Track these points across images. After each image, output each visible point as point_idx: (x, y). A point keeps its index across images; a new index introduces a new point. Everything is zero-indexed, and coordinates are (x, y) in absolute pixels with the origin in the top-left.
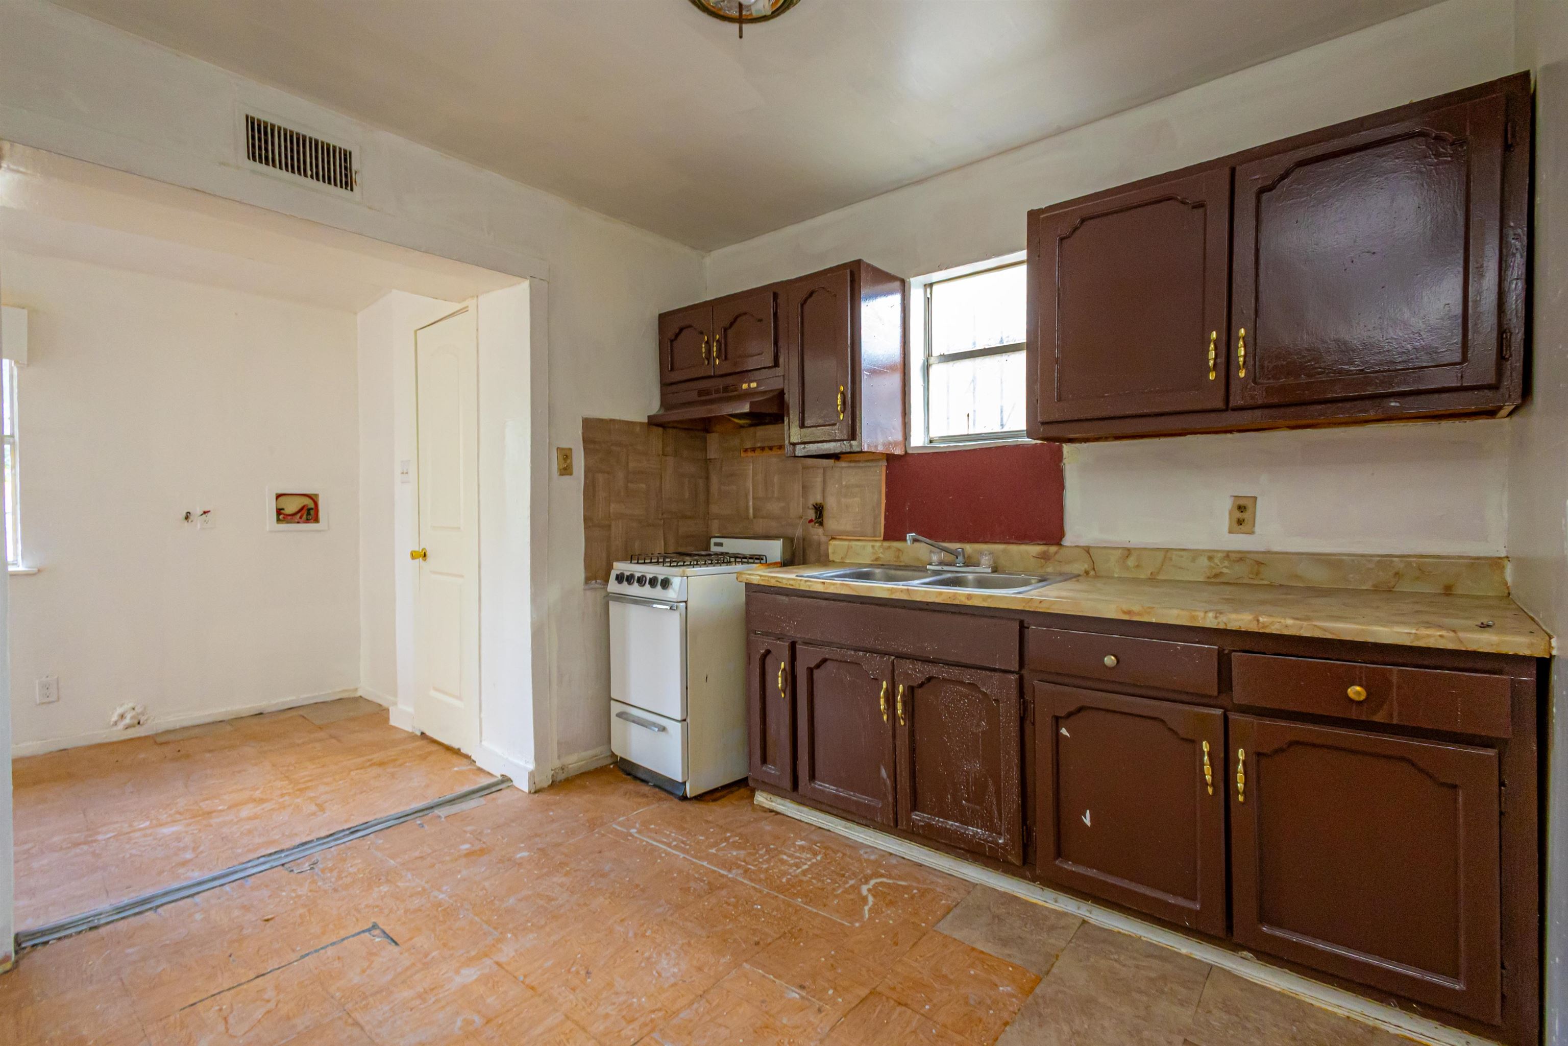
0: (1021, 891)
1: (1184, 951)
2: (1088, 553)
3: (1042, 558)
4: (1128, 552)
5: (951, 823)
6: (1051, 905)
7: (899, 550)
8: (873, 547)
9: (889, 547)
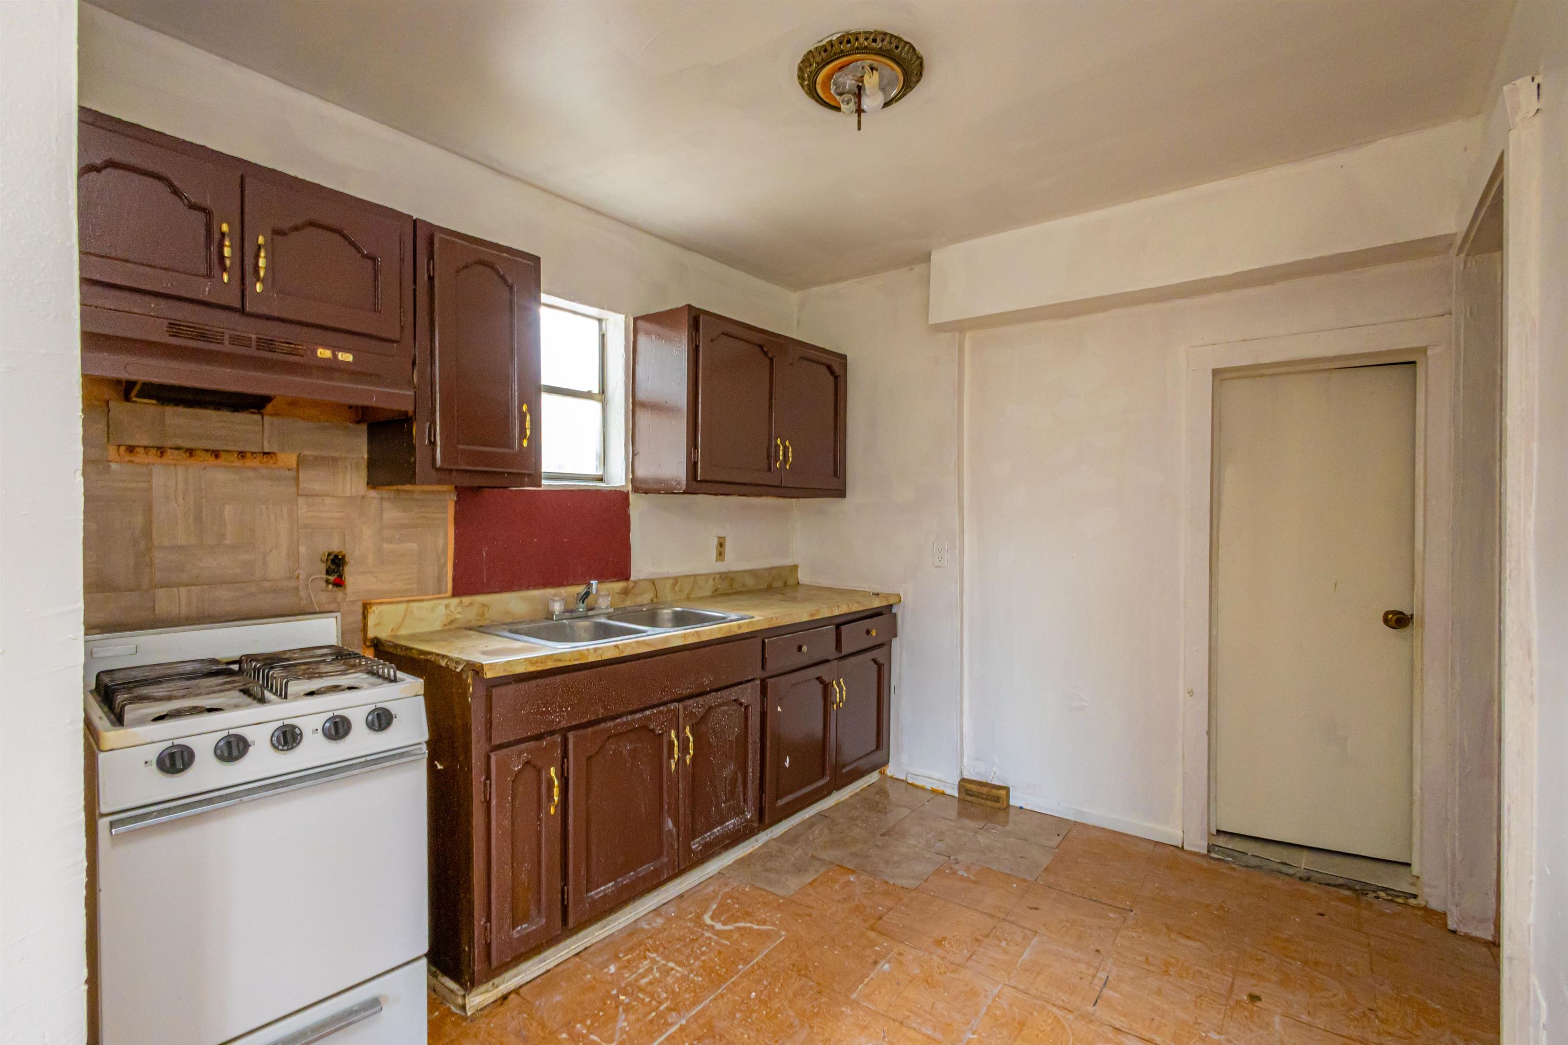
0: (740, 853)
1: (807, 816)
2: (654, 584)
3: (623, 593)
4: (676, 579)
5: (715, 830)
6: (757, 845)
7: (484, 605)
8: (447, 606)
9: (471, 604)
